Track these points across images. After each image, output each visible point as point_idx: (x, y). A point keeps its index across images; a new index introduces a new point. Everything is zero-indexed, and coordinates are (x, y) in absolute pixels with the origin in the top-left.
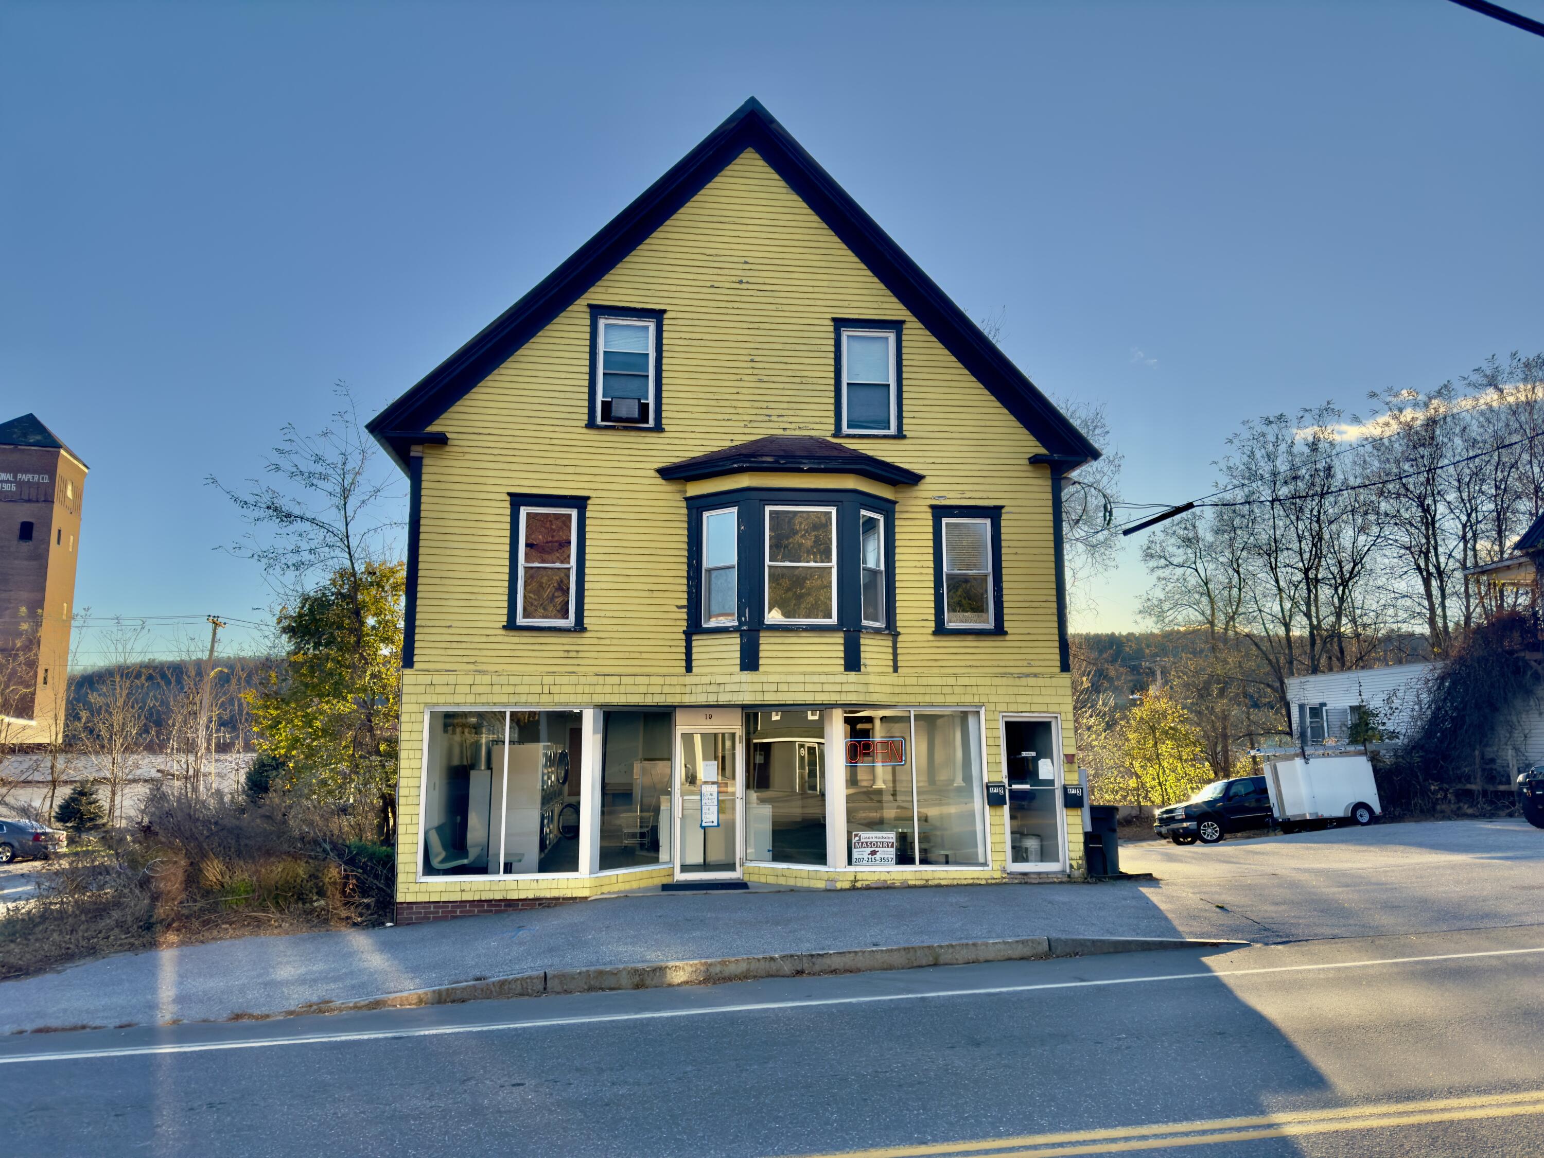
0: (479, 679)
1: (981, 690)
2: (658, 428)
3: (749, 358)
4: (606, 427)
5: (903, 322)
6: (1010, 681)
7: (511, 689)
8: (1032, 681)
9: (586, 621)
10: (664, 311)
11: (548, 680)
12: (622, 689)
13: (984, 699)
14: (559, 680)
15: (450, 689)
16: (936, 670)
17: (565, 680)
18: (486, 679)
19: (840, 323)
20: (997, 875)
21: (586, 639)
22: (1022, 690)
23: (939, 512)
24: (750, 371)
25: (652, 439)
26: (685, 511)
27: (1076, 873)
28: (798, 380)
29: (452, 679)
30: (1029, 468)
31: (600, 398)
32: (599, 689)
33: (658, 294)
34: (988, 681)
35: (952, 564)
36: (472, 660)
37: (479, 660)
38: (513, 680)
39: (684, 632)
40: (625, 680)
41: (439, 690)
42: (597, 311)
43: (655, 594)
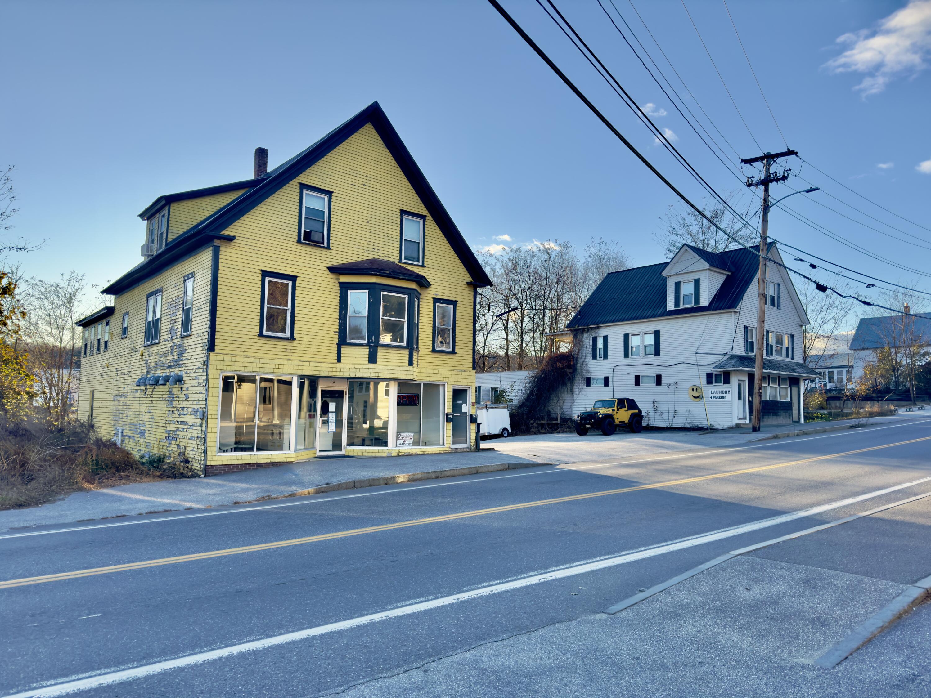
0: (246, 359)
1: (447, 376)
2: (328, 248)
3: (367, 221)
4: (306, 244)
5: (426, 216)
6: (456, 373)
7: (261, 365)
8: (463, 373)
9: (295, 335)
10: (332, 192)
11: (278, 362)
12: (310, 368)
13: (447, 379)
14: (283, 362)
15: (232, 363)
16: (431, 367)
17: (285, 362)
18: (249, 360)
19: (403, 212)
20: (448, 449)
21: (295, 344)
22: (460, 377)
23: (436, 300)
24: (367, 227)
25: (325, 252)
26: (339, 288)
27: (473, 448)
28: (386, 235)
29: (233, 359)
30: (466, 286)
31: (303, 229)
32: (300, 367)
33: (329, 183)
34: (448, 372)
35: (438, 324)
36: (243, 350)
37: (246, 350)
38: (262, 361)
39: (337, 344)
40: (312, 364)
41: (227, 363)
42: (303, 186)
43: (325, 325)
